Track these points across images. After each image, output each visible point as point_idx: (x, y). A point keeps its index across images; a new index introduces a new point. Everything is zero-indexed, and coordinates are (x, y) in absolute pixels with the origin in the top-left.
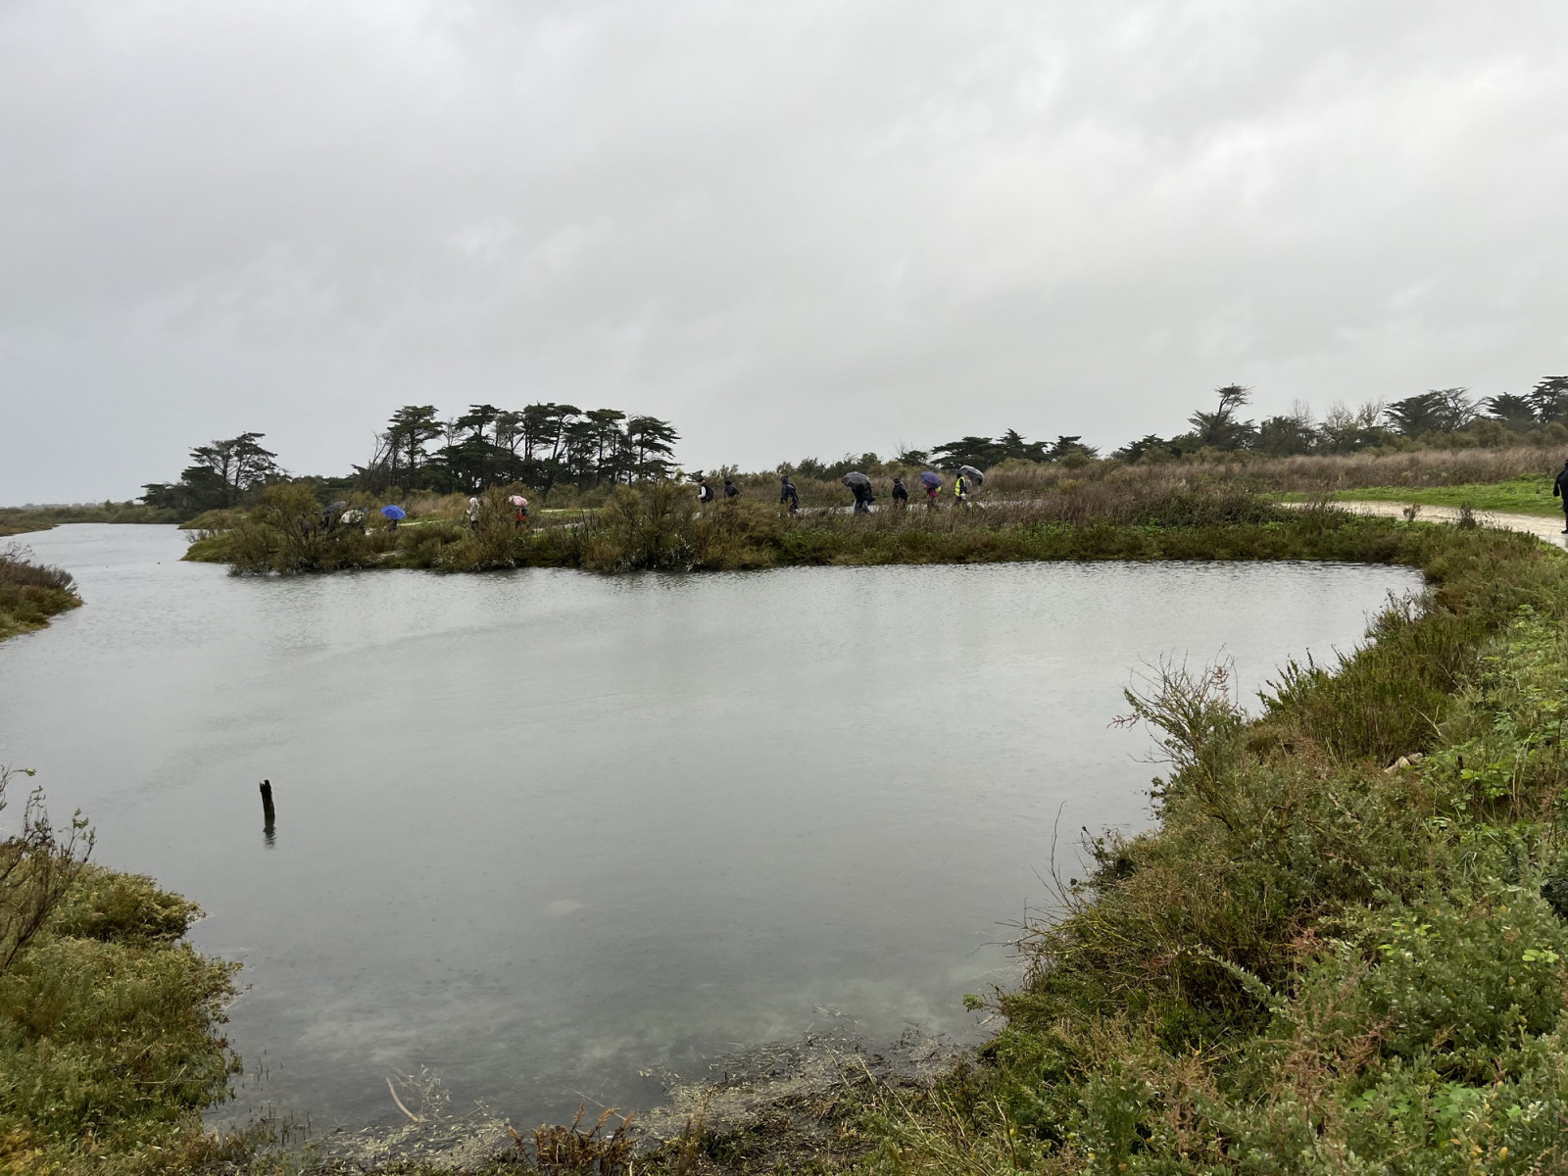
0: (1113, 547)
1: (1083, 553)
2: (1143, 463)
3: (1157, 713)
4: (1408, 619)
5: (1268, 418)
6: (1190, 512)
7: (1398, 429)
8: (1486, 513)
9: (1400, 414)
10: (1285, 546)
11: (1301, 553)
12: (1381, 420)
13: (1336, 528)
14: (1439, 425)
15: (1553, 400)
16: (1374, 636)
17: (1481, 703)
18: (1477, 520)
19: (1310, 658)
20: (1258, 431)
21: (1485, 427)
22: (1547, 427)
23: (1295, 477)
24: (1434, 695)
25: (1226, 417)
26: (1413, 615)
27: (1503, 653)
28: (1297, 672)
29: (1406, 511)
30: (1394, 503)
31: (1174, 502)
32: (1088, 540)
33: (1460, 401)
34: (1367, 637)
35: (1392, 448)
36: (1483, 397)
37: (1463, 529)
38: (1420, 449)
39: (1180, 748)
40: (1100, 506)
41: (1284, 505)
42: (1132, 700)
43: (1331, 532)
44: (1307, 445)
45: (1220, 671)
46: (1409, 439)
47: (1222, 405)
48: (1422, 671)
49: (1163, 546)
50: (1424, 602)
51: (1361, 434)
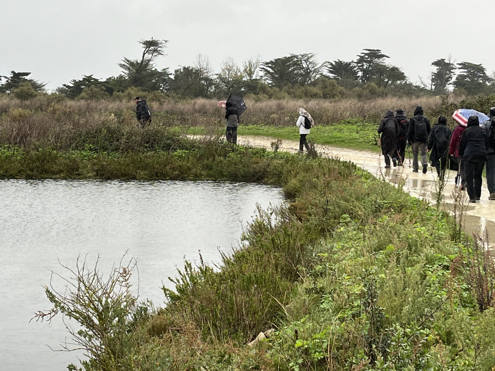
0: (55, 168)
1: (29, 172)
2: (82, 98)
3: (72, 309)
4: (271, 226)
5: (180, 67)
6: (118, 140)
7: (270, 82)
8: (324, 147)
9: (271, 71)
10: (189, 169)
11: (201, 175)
12: (258, 74)
13: (225, 156)
14: (296, 81)
15: (370, 66)
16: (247, 239)
17: (313, 288)
18: (318, 152)
19: (201, 258)
20: (172, 77)
21: (326, 83)
22: (366, 86)
23: (197, 115)
24: (284, 283)
25: (147, 64)
26: (273, 223)
27: (331, 251)
28: (191, 270)
29: (272, 144)
30: (266, 138)
31: (104, 131)
32: (34, 162)
33: (310, 63)
34: (242, 240)
35: (265, 95)
36: (325, 61)
37: (309, 158)
38: (284, 98)
39: (91, 337)
40: (44, 133)
41: (188, 136)
42: (52, 298)
43: (222, 159)
44: (207, 91)
45: (125, 272)
46: (277, 89)
47: (144, 54)
48: (276, 266)
49: (96, 168)
50: (282, 213)
51: (246, 84)
